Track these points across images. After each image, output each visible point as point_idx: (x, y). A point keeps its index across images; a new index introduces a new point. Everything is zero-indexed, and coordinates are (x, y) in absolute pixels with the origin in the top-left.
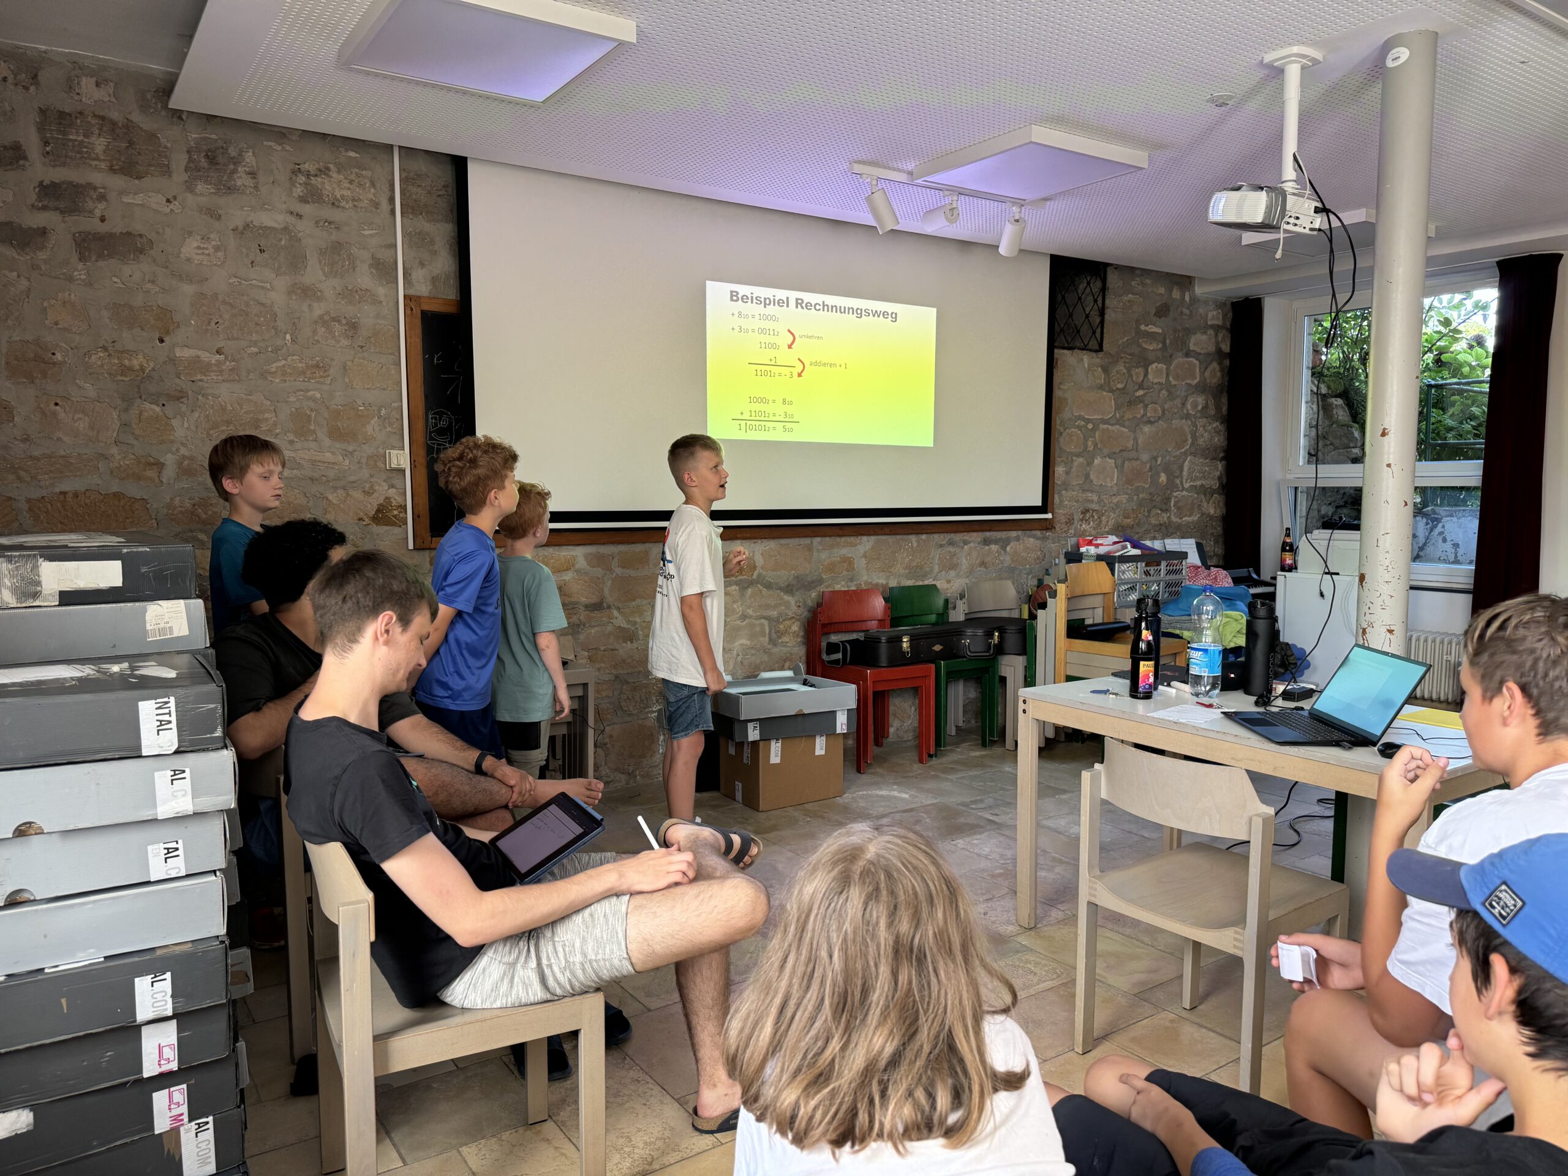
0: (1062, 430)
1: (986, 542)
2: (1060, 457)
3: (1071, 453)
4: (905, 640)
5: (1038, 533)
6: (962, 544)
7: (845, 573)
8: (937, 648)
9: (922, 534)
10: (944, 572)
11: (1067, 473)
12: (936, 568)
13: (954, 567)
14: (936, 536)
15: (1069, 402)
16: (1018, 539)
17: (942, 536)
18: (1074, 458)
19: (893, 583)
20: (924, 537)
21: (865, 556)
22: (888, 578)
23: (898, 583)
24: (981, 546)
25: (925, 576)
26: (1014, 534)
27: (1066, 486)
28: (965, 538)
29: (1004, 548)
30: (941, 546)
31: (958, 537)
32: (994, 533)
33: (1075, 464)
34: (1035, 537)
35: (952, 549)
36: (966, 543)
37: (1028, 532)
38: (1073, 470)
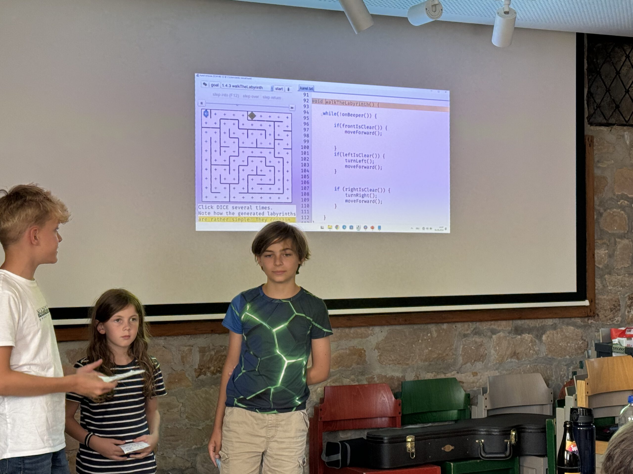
0: (602, 210)
1: (518, 331)
2: (602, 239)
3: (613, 234)
4: (409, 440)
5: (578, 321)
6: (489, 334)
7: (354, 366)
8: (449, 448)
9: (443, 323)
10: (469, 364)
11: (610, 256)
12: (460, 360)
13: (481, 358)
14: (459, 325)
15: (609, 180)
16: (554, 327)
17: (466, 325)
18: (618, 240)
19: (410, 377)
20: (445, 326)
21: (377, 348)
22: (404, 371)
23: (416, 376)
24: (512, 336)
25: (447, 368)
26: (550, 322)
27: (609, 270)
28: (493, 326)
29: (539, 337)
30: (465, 336)
31: (485, 326)
32: (527, 322)
33: (619, 246)
34: (575, 325)
35: (478, 339)
36: (494, 332)
37: (566, 320)
38: (617, 253)
